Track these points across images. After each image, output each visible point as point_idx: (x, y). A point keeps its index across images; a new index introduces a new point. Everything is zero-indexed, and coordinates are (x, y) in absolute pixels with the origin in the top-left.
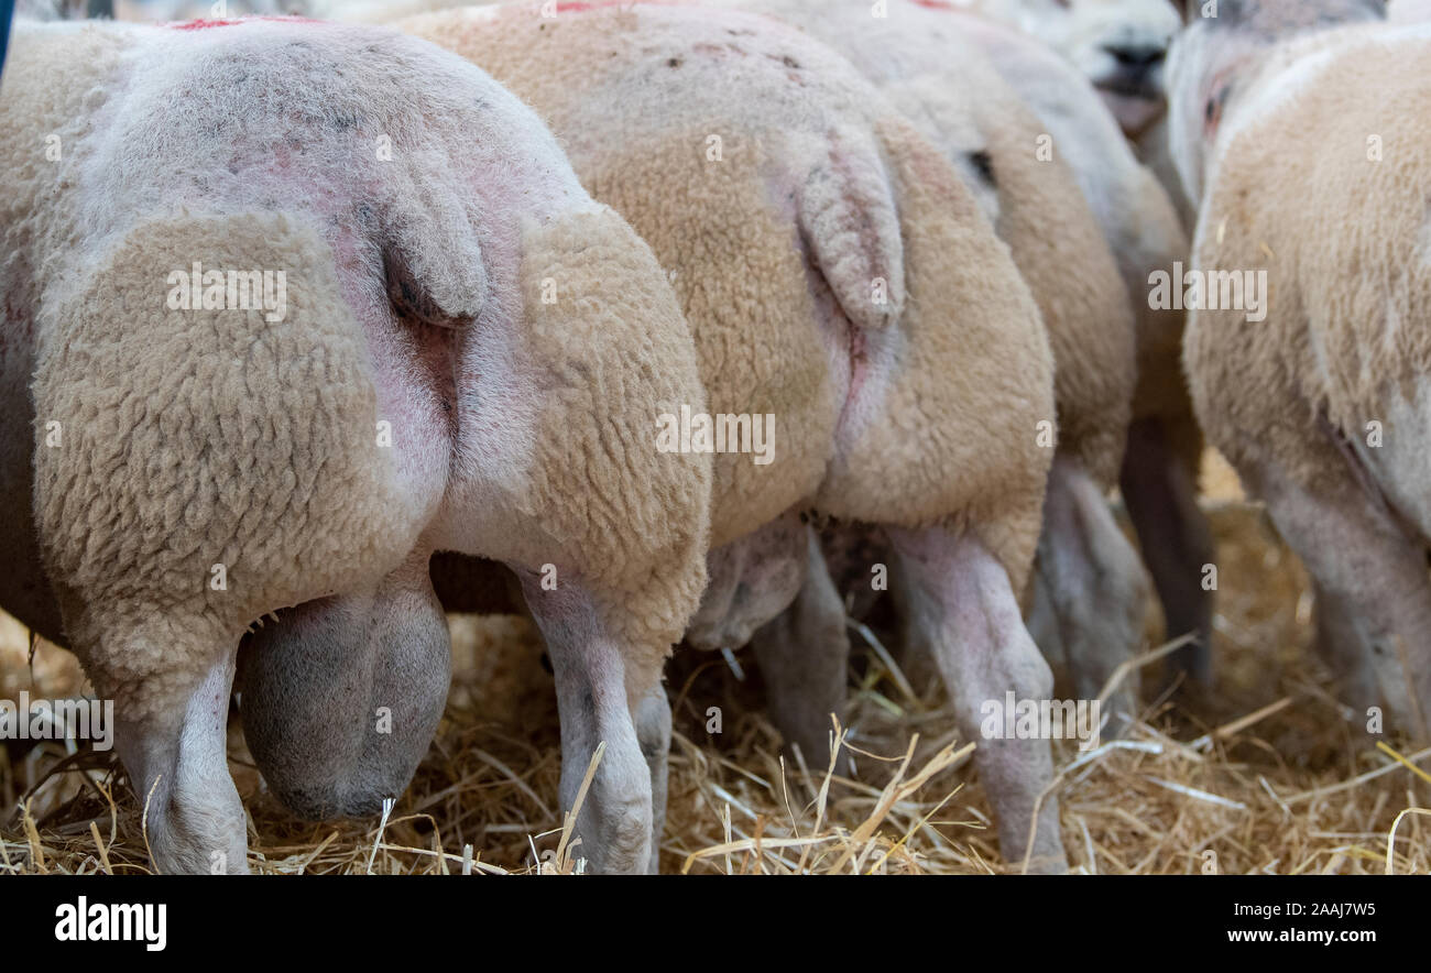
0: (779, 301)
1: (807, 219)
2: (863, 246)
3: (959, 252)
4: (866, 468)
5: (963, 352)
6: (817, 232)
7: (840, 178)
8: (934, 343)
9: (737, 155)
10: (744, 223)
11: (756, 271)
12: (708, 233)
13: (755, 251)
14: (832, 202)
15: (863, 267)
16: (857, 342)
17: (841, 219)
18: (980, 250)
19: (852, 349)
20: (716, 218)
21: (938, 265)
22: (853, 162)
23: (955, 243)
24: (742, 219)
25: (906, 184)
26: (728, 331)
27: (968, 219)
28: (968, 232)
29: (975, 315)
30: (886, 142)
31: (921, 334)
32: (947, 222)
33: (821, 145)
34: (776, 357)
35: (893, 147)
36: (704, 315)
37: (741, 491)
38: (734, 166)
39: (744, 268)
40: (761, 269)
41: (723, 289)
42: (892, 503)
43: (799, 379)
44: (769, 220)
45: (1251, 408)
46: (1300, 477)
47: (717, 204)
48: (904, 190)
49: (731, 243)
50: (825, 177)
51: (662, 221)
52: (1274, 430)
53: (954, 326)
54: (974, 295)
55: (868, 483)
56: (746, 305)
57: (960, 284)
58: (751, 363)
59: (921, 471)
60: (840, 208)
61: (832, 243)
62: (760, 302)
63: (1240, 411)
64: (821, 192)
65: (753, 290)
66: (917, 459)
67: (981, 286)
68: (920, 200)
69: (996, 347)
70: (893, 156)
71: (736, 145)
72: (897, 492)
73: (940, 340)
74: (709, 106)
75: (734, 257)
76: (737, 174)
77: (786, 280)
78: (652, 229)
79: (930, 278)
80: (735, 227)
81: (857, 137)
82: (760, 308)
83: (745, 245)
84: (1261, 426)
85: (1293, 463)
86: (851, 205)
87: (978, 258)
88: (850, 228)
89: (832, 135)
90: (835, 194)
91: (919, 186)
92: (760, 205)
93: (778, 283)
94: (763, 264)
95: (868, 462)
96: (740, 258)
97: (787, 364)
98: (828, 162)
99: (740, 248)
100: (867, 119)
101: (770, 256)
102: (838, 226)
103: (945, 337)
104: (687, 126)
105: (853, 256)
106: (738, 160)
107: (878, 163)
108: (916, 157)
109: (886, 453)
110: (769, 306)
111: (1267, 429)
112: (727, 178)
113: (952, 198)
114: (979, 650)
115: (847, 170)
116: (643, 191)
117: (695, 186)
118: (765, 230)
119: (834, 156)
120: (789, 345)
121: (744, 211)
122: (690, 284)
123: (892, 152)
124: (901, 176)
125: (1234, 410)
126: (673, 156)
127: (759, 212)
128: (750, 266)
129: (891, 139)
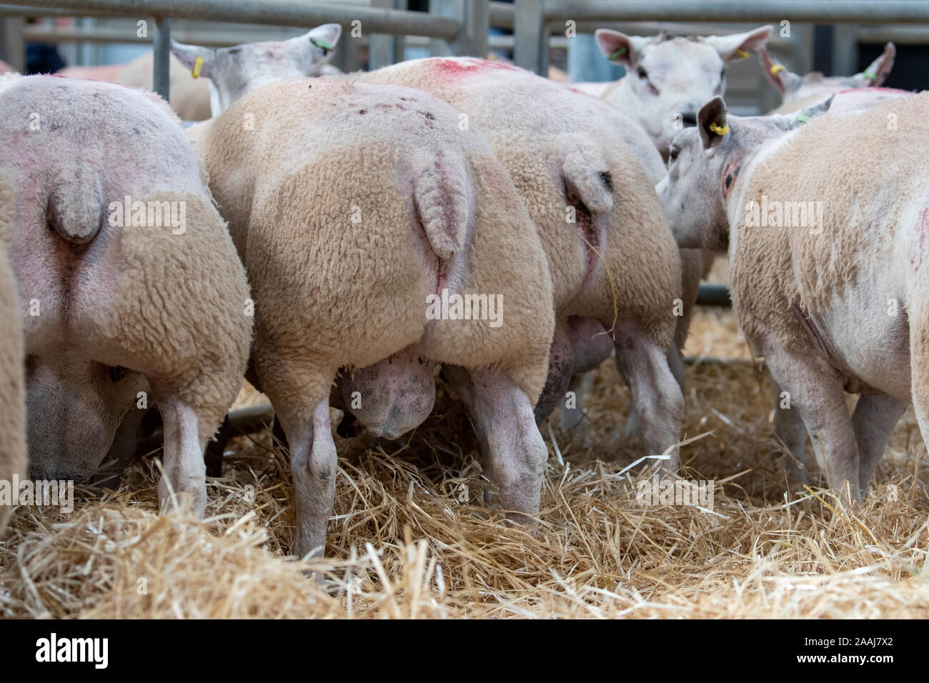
0: (393, 236)
1: (418, 195)
2: (445, 214)
3: (504, 229)
4: (444, 336)
5: (497, 283)
6: (422, 203)
7: (439, 177)
8: (484, 277)
9: (384, 156)
10: (380, 192)
11: (383, 219)
12: (359, 196)
13: (383, 209)
14: (432, 189)
15: (443, 226)
16: (442, 268)
17: (435, 198)
18: (516, 229)
19: (439, 271)
20: (364, 188)
21: (491, 235)
22: (448, 169)
23: (503, 224)
24: (379, 190)
25: (481, 186)
26: (361, 251)
27: (513, 210)
28: (512, 218)
29: (506, 265)
30: (472, 163)
31: (476, 270)
32: (500, 211)
33: (432, 158)
34: (388, 267)
35: (475, 166)
36: (350, 242)
37: (368, 336)
38: (381, 162)
39: (376, 217)
40: (386, 219)
41: (363, 228)
42: (458, 356)
43: (402, 279)
44: (394, 193)
45: (760, 305)
46: (783, 341)
47: (366, 181)
48: (480, 189)
49: (372, 203)
50: (430, 175)
51: (335, 188)
52: (771, 316)
53: (495, 269)
54: (507, 253)
55: (445, 344)
56: (373, 238)
57: (501, 247)
58: (373, 269)
59: (473, 342)
60: (435, 193)
61: (428, 211)
62: (382, 236)
63: (755, 307)
64: (426, 182)
65: (378, 230)
66: (470, 335)
67: (512, 249)
68: (488, 196)
69: (517, 282)
70: (475, 171)
71: (384, 150)
72: (460, 351)
73: (486, 275)
74: (376, 132)
75: (372, 211)
76: (381, 166)
77: (398, 226)
78: (329, 192)
79: (486, 242)
80: (375, 194)
81: (454, 157)
82: (382, 240)
83: (379, 205)
84: (765, 314)
85: (780, 333)
86: (442, 192)
87: (514, 233)
88: (439, 204)
89: (440, 154)
90: (434, 184)
91: (488, 188)
92: (391, 184)
93: (394, 226)
94: (387, 216)
95: (444, 333)
96: (375, 212)
97: (395, 270)
98: (433, 167)
99: (377, 206)
100: (464, 150)
101: (391, 212)
102: (432, 202)
103: (489, 274)
104: (360, 140)
105: (439, 219)
106: (383, 159)
107: (463, 172)
108: (489, 174)
109: (453, 329)
110: (387, 239)
111: (768, 317)
112: (374, 168)
113: (506, 198)
114: (512, 435)
115: (444, 173)
116: (329, 172)
117: (356, 171)
118: (392, 198)
119: (437, 165)
120: (397, 260)
121: (381, 186)
122: (345, 225)
123: (475, 169)
124: (479, 182)
125: (753, 307)
126: (347, 155)
127: (390, 188)
128: (380, 217)
129: (475, 162)
